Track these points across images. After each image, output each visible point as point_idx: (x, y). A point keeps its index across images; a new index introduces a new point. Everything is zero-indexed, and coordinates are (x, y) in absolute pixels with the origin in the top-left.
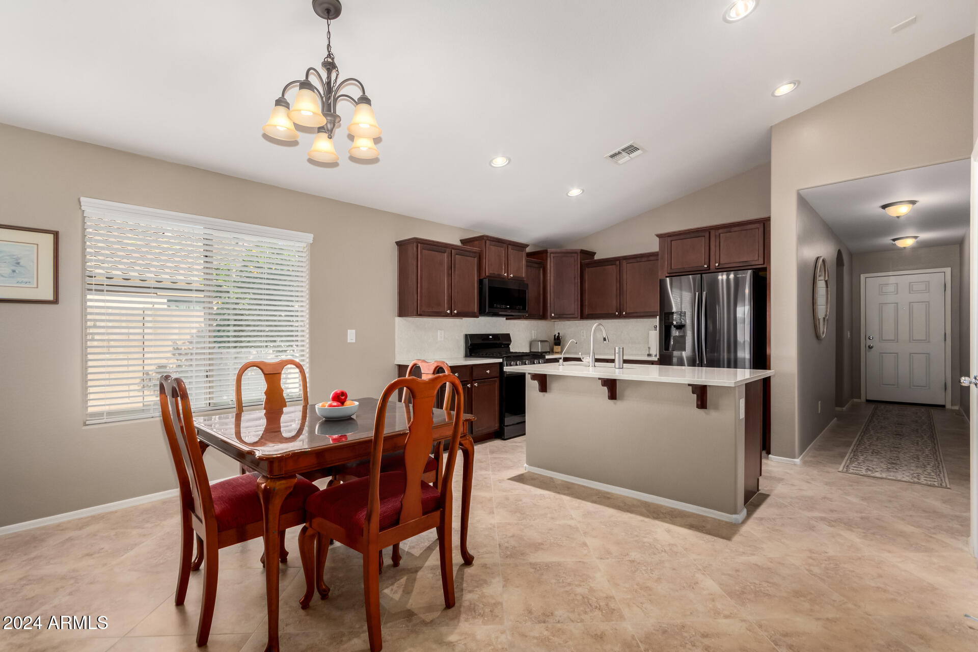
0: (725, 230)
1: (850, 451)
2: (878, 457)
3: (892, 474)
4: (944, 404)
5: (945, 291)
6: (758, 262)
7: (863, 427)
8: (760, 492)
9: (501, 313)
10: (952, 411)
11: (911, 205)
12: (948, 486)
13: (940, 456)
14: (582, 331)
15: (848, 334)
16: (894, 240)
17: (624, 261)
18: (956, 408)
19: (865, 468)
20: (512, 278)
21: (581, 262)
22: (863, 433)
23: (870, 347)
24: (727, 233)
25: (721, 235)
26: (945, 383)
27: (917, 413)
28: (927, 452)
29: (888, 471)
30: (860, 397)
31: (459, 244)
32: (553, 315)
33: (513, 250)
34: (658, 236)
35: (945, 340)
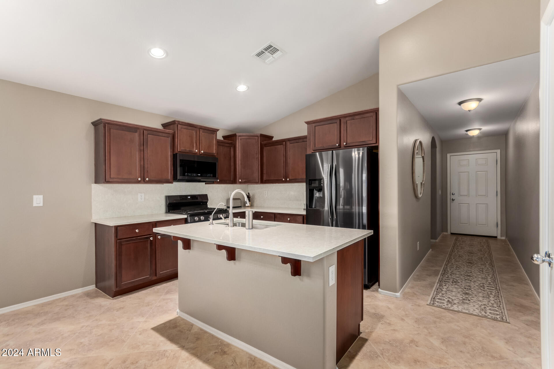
0: (350, 118)
1: (437, 281)
2: (456, 286)
3: (466, 306)
4: (496, 236)
5: (497, 164)
6: (371, 141)
7: (448, 256)
8: (361, 335)
9: (202, 180)
10: (501, 240)
11: (478, 102)
12: (508, 321)
13: (498, 284)
14: (265, 192)
15: (439, 192)
16: (467, 131)
17: (288, 142)
18: (504, 238)
19: (446, 300)
20: (202, 154)
21: (261, 143)
22: (447, 262)
23: (453, 200)
24: (351, 120)
25: (348, 122)
26: (497, 223)
27: (481, 243)
28: (489, 280)
29: (463, 303)
30: (447, 232)
31: (161, 127)
32: (240, 180)
33: (204, 132)
34: (307, 123)
35: (497, 196)
